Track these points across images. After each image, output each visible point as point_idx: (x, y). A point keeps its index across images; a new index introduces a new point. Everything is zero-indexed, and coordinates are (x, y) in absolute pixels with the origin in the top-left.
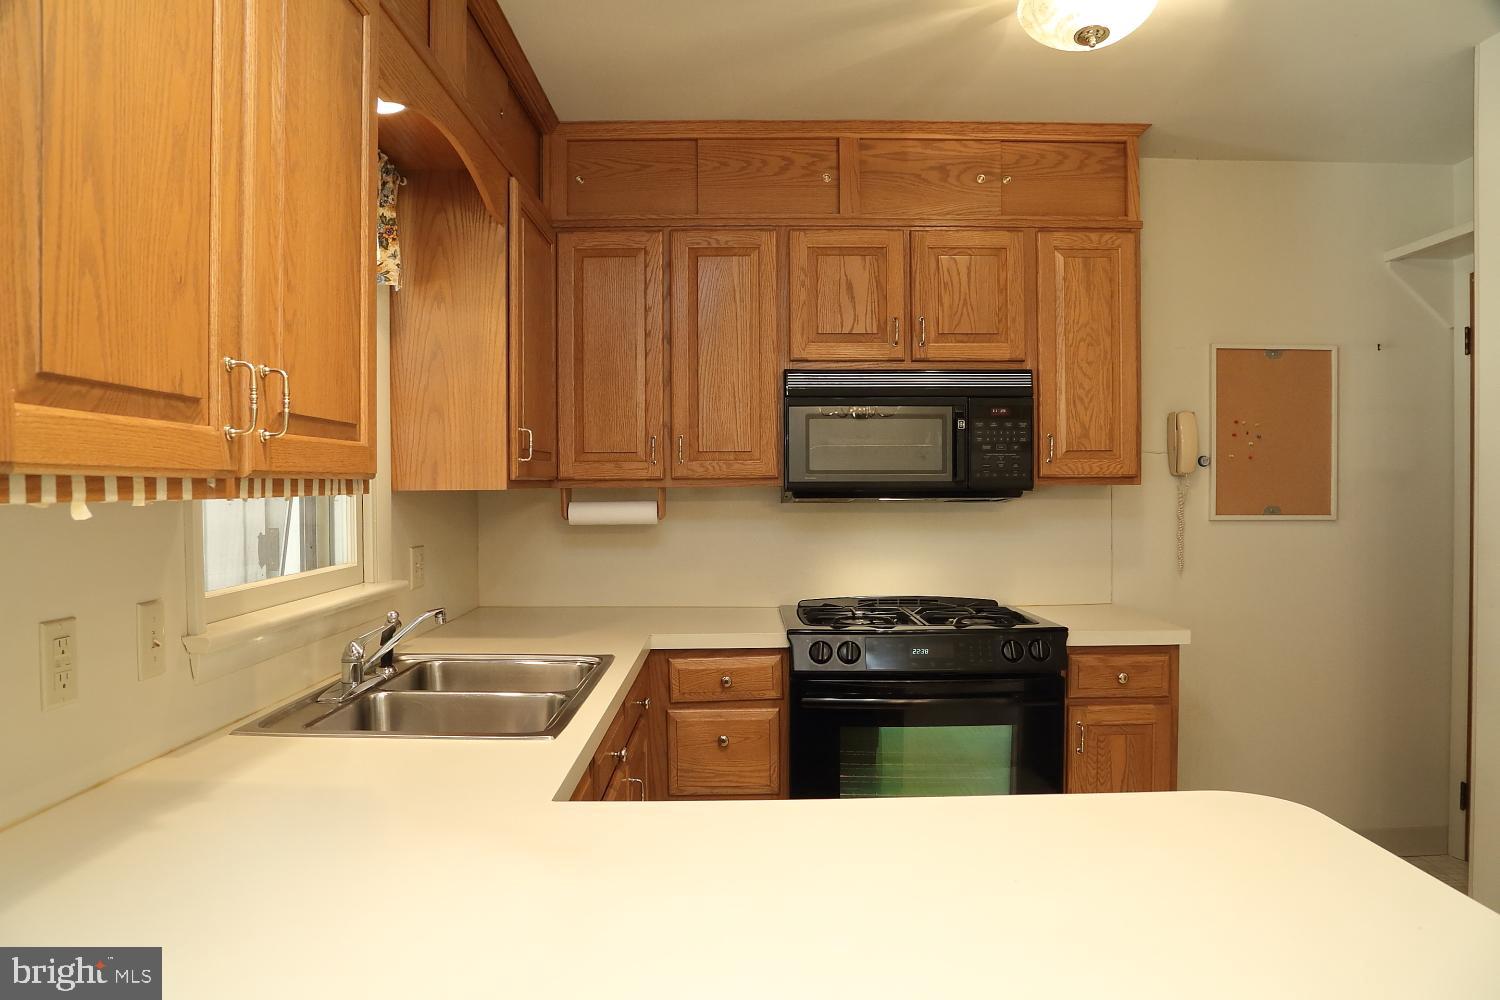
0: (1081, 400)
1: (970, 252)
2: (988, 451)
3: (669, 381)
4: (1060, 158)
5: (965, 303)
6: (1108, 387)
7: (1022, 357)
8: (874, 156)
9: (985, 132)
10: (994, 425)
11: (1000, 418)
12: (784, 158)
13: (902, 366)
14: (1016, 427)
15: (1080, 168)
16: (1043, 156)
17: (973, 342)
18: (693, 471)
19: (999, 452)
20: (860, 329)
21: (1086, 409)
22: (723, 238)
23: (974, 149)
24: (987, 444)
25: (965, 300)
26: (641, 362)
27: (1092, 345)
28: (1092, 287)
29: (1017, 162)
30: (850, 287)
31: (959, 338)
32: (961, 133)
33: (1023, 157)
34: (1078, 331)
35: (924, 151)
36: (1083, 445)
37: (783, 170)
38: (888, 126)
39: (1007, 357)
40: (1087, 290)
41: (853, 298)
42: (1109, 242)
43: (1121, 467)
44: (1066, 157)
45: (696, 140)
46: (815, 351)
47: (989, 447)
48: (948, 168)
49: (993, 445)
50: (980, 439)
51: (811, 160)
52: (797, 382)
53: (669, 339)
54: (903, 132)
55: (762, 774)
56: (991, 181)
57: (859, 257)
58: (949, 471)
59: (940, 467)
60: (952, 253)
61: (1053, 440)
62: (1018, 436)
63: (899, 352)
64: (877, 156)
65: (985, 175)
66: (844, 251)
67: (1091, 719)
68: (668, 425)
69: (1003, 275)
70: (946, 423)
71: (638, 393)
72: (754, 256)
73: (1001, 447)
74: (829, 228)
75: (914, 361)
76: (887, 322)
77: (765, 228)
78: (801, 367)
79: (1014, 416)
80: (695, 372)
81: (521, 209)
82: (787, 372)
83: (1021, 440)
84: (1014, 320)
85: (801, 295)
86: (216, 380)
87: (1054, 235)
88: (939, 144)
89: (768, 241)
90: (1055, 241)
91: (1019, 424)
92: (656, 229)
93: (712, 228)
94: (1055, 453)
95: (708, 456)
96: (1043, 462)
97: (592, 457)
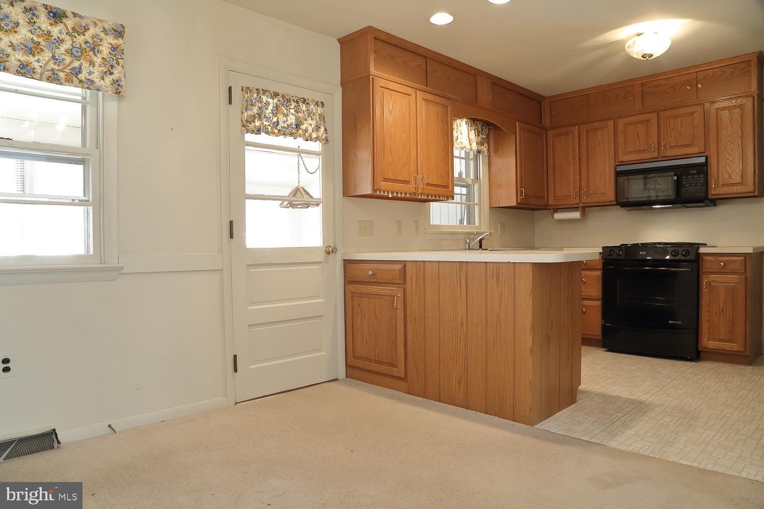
0: (729, 165)
1: (682, 116)
2: (688, 187)
3: (580, 173)
4: (723, 73)
5: (680, 134)
6: (740, 158)
7: (703, 151)
9: (689, 70)
10: (690, 177)
11: (693, 174)
12: (616, 95)
14: (699, 177)
15: (730, 75)
16: (715, 74)
17: (684, 148)
18: (587, 200)
19: (692, 187)
20: (641, 148)
21: (730, 168)
22: (596, 125)
23: (686, 77)
24: (687, 184)
26: (572, 168)
27: (733, 143)
28: (733, 121)
29: (704, 78)
30: (638, 135)
31: (679, 147)
32: (678, 73)
33: (706, 76)
34: (726, 138)
35: (666, 82)
36: (729, 182)
37: (617, 98)
38: (651, 77)
39: (697, 151)
40: (730, 122)
42: (740, 102)
43: (746, 189)
44: (725, 72)
45: (588, 94)
46: (627, 158)
48: (675, 86)
49: (690, 184)
50: (684, 183)
51: (625, 93)
52: (620, 169)
53: (580, 159)
54: (657, 77)
55: (596, 292)
56: (692, 88)
57: (641, 125)
58: (674, 195)
59: (671, 194)
60: (675, 117)
61: (716, 181)
62: (700, 180)
63: (656, 155)
64: (648, 88)
65: (690, 86)
66: (636, 123)
67: (711, 279)
68: (580, 186)
69: (695, 122)
70: (673, 178)
71: (571, 177)
72: (606, 129)
73: (693, 185)
74: (631, 116)
75: (662, 157)
76: (651, 145)
77: (609, 119)
78: (623, 164)
79: (698, 173)
80: (588, 169)
81: (521, 129)
82: (617, 166)
83: (702, 181)
84: (700, 138)
85: (621, 140)
86: (412, 178)
87: (717, 103)
88: (672, 78)
89: (611, 124)
90: (717, 105)
91: (702, 176)
92: (575, 125)
93: (593, 122)
94: (717, 185)
95: (592, 195)
96: (713, 189)
97: (558, 198)
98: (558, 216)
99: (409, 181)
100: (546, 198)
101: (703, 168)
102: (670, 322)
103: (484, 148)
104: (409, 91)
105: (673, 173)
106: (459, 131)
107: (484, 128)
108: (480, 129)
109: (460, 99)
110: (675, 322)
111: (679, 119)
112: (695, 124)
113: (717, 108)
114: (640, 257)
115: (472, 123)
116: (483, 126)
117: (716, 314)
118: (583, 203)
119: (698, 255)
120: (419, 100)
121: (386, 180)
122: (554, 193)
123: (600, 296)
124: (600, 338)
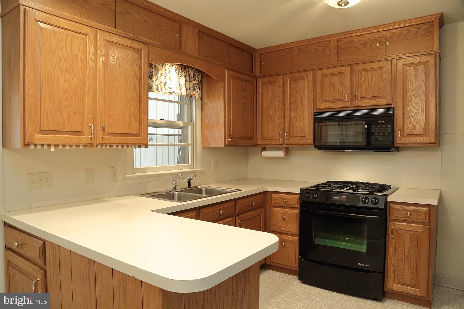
0: (413, 117)
1: (372, 70)
2: (377, 135)
3: (284, 118)
4: (408, 32)
5: (370, 87)
6: (423, 111)
7: (391, 103)
8: (342, 43)
9: (378, 29)
10: (379, 126)
11: (381, 124)
12: (316, 49)
13: (350, 109)
14: (387, 127)
15: (415, 34)
16: (401, 33)
17: (374, 99)
18: (290, 142)
19: (380, 135)
20: (336, 98)
21: (414, 120)
22: (298, 75)
23: (376, 35)
25: (370, 85)
26: (277, 112)
27: (417, 97)
28: (417, 76)
29: (391, 36)
30: (333, 85)
31: (369, 98)
33: (394, 34)
34: (411, 92)
35: (359, 39)
36: (413, 132)
37: (316, 52)
38: (345, 33)
39: (385, 103)
40: (415, 78)
41: (334, 89)
42: (424, 59)
43: (428, 140)
44: (410, 31)
45: (292, 48)
46: (324, 106)
47: (377, 134)
48: (366, 43)
49: (378, 133)
50: (374, 131)
51: (323, 48)
52: (318, 115)
53: (284, 105)
54: (350, 34)
55: (294, 229)
56: (382, 45)
57: (336, 76)
58: (364, 141)
59: (361, 141)
60: (366, 71)
61: (402, 131)
62: (387, 130)
63: (349, 104)
64: (343, 43)
65: (379, 43)
66: (332, 75)
67: (397, 227)
68: (284, 129)
69: (384, 76)
70: (363, 127)
71: (276, 121)
72: (306, 79)
73: (381, 134)
74: (328, 68)
75: (354, 107)
76: (345, 95)
77: (310, 70)
78: (319, 111)
79: (386, 123)
80: (290, 114)
81: (230, 76)
82: (315, 112)
83: (389, 131)
84: (387, 91)
85: (319, 89)
86: (87, 128)
87: (403, 60)
88: (363, 36)
89: (310, 74)
90: (403, 62)
91: (389, 126)
92: (281, 74)
93: (295, 73)
94: (402, 135)
95: (294, 138)
96: (398, 138)
97: (265, 139)
98: (265, 153)
99: (82, 132)
100: (255, 139)
101: (390, 119)
102: (359, 264)
103: (197, 93)
104: (85, 29)
105: (364, 122)
106: (167, 77)
107: (196, 74)
108: (192, 75)
109: (160, 44)
110: (364, 265)
111: (370, 73)
112: (383, 78)
113: (403, 64)
114: (332, 202)
115: (183, 69)
116: (195, 72)
117: (401, 259)
118: (286, 144)
119: (386, 202)
120: (100, 42)
121: (43, 131)
122: (262, 134)
123: (298, 233)
124: (297, 270)
